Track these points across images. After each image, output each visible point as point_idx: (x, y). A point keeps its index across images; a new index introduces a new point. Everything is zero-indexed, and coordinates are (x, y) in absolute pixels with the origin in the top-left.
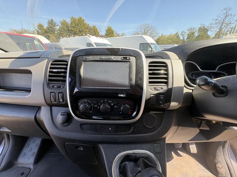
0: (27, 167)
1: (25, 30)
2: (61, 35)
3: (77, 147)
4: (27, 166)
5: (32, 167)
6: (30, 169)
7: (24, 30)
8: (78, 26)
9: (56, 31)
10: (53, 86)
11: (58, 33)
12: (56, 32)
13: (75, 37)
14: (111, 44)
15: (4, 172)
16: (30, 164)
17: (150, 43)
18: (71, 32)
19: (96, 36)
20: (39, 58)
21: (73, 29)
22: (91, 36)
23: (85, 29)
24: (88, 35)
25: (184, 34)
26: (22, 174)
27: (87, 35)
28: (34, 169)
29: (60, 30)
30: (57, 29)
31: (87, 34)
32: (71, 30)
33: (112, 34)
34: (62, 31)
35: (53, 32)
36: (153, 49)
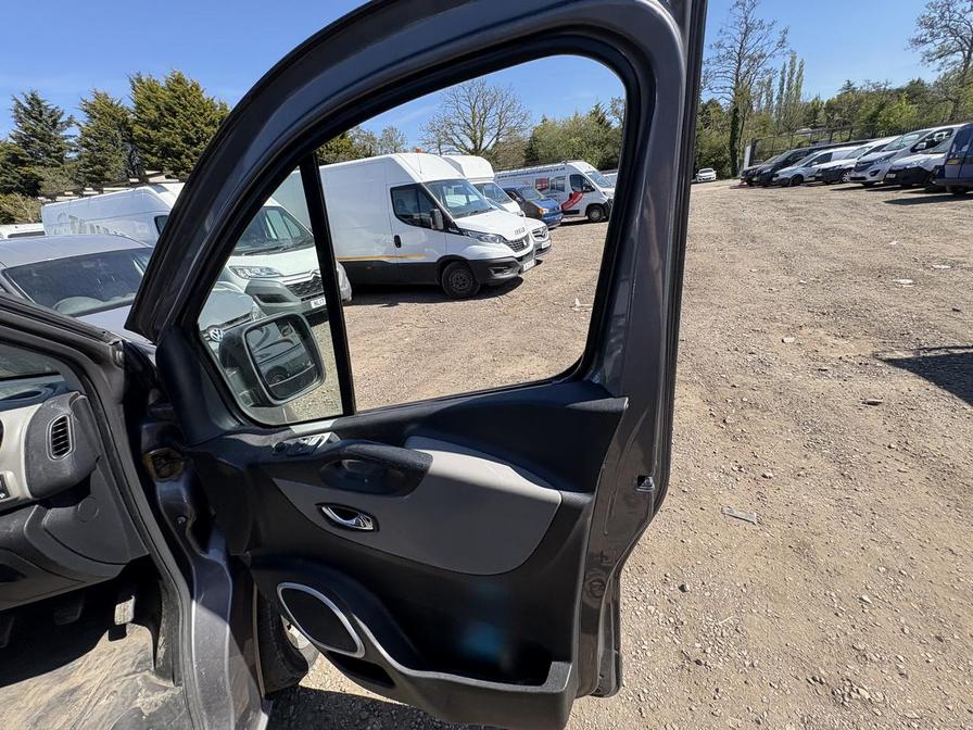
8: (174, 115)
9: (71, 151)
12: (72, 155)
17: (425, 183)
18: (143, 149)
21: (153, 133)
29: (88, 145)
30: (71, 141)
32: (142, 140)
34: (98, 150)
35: (56, 158)
36: (438, 207)
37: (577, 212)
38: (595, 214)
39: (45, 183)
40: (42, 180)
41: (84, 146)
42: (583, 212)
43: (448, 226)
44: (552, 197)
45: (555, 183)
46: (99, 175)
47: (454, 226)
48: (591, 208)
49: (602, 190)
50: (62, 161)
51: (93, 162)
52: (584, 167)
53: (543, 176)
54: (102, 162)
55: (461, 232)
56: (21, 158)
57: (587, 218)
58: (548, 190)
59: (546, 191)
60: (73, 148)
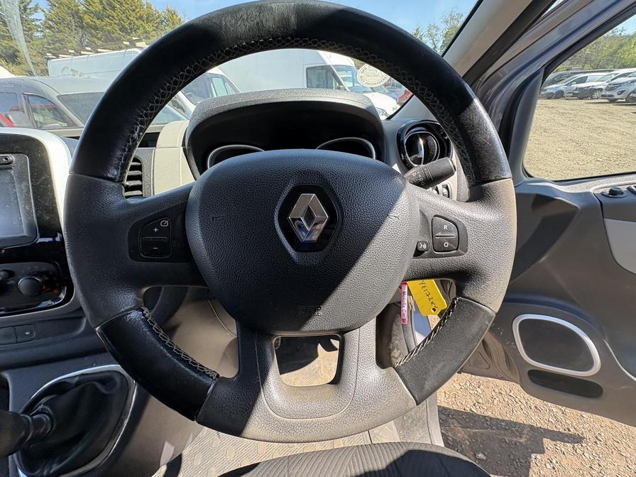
2: (58, 44)
8: (114, 8)
9: (38, 31)
11: (44, 36)
12: (39, 35)
18: (91, 34)
21: (98, 22)
23: (141, 22)
24: (142, 44)
25: (436, 35)
29: (50, 28)
30: (38, 23)
31: (137, 41)
32: (90, 27)
34: (58, 32)
35: (27, 35)
36: (342, 85)
40: (19, 51)
41: (47, 28)
44: (393, 91)
50: (31, 38)
51: (54, 42)
58: (390, 86)
59: (388, 87)
60: (39, 29)
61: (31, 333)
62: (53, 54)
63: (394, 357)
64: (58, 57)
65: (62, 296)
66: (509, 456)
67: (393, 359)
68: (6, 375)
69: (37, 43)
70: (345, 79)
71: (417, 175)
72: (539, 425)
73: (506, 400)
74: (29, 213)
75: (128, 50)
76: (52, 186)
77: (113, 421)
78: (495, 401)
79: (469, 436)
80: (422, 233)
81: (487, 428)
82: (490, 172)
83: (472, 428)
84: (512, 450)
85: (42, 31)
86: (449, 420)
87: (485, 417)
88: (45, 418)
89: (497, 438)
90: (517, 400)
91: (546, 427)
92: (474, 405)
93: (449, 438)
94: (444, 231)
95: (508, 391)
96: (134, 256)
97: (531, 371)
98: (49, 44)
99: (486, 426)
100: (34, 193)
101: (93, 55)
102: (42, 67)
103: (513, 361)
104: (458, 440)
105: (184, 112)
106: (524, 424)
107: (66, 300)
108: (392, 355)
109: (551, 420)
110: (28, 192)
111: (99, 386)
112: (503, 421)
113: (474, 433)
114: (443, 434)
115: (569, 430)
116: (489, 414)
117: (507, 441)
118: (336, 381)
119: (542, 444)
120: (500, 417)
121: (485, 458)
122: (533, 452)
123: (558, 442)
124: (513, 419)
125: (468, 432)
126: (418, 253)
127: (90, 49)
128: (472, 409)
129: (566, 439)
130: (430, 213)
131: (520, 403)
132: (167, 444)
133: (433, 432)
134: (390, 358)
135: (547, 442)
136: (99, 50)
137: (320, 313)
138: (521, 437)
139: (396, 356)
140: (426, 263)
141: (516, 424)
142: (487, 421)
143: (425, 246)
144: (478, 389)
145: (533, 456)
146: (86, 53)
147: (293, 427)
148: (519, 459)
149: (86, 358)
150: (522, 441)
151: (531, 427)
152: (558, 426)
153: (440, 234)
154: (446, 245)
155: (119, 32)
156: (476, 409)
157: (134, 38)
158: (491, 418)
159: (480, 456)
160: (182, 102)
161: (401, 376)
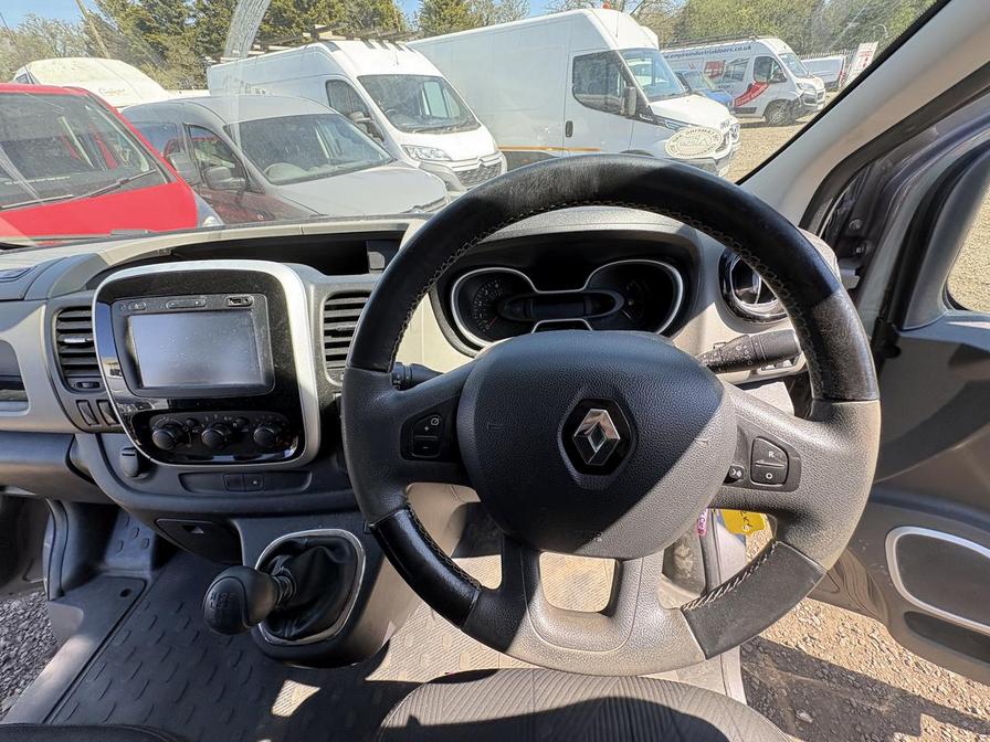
0: (136, 576)
1: (44, 23)
3: (190, 528)
4: (136, 574)
5: (147, 574)
6: (145, 582)
7: (40, 24)
9: (189, 16)
10: (80, 384)
11: (198, 23)
13: (269, 51)
14: (438, 74)
15: (76, 591)
16: (142, 570)
17: (622, 51)
19: (365, 39)
20: (22, 300)
22: (341, 43)
24: (327, 35)
26: (125, 593)
27: (322, 35)
28: (156, 580)
31: (321, 30)
33: (457, 4)
34: (215, 16)
35: (178, 23)
36: (633, 85)
37: (753, 110)
38: (777, 115)
39: (170, 53)
40: (168, 49)
41: (201, 10)
42: (760, 112)
43: (642, 113)
44: (725, 87)
45: (732, 68)
46: (216, 46)
47: (649, 112)
48: (772, 106)
49: (796, 80)
50: (182, 28)
51: (210, 31)
52: (776, 46)
53: (718, 58)
54: (219, 29)
55: (656, 120)
56: (148, 23)
57: (764, 120)
58: (721, 78)
59: (717, 79)
60: (191, 13)
61: (258, 484)
62: (214, 58)
63: (679, 556)
64: (219, 62)
65: (292, 451)
66: (854, 726)
67: (677, 558)
68: (236, 523)
69: (188, 34)
70: (637, 70)
71: (743, 351)
72: (917, 693)
73: (863, 642)
74: (266, 361)
75: (309, 46)
76: (289, 332)
77: (345, 591)
78: (843, 641)
79: (789, 683)
80: (738, 457)
81: (821, 679)
82: (846, 389)
83: (796, 672)
84: (860, 719)
85: (194, 16)
86: (759, 655)
87: (821, 661)
88: (287, 580)
89: (837, 697)
90: (883, 646)
91: (930, 697)
92: (805, 640)
93: (754, 679)
94: (768, 459)
95: (869, 630)
96: (406, 454)
97: (908, 613)
98: (204, 35)
99: (821, 676)
100: (272, 339)
101: (263, 55)
102: (196, 71)
103: (880, 592)
104: (769, 686)
105: (383, 140)
106: (889, 686)
107: (296, 454)
108: (677, 551)
109: (941, 688)
110: (267, 338)
111: (328, 551)
112: (852, 673)
113: (798, 682)
114: (743, 672)
115: (974, 711)
116: (829, 658)
117: (855, 705)
118: (610, 611)
119: (919, 720)
120: (847, 667)
121: (811, 721)
122: (897, 730)
123: (948, 725)
124: (871, 674)
125: (788, 677)
126: (729, 480)
127: (259, 47)
128: (800, 646)
129: (965, 724)
130: (751, 433)
131: (888, 652)
132: (391, 623)
133: (727, 669)
134: (673, 555)
135: (927, 721)
136: (271, 48)
137: (600, 539)
138: (880, 704)
139: (683, 554)
140: (739, 492)
141: (875, 682)
142: (824, 667)
143: (739, 474)
144: (814, 618)
145: (898, 736)
146: (254, 53)
147: (561, 655)
148: (870, 735)
149: (312, 517)
150: (883, 709)
151: (903, 693)
152: (953, 700)
153: (762, 462)
154: (769, 476)
155: (293, 9)
156: (807, 646)
157: (317, 26)
158: (830, 665)
159: (804, 715)
160: (382, 127)
161: (690, 623)
